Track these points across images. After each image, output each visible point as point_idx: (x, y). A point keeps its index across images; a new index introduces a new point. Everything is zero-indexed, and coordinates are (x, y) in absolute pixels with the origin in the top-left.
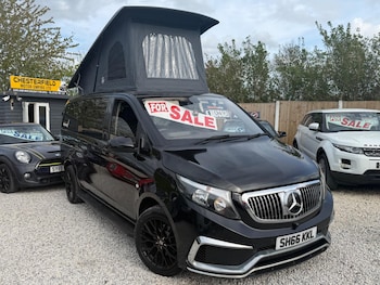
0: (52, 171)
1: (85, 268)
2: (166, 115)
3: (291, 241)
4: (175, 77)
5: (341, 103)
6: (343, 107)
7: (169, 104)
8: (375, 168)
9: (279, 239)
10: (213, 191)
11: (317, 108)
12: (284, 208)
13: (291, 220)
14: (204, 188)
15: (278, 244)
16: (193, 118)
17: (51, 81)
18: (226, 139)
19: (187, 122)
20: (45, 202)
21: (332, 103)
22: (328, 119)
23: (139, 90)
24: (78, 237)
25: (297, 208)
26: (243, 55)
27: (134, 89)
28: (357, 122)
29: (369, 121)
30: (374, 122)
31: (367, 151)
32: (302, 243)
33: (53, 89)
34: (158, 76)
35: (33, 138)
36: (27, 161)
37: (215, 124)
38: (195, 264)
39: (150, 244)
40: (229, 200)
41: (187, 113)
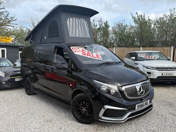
0: (16, 80)
1: (48, 123)
2: (80, 54)
3: (141, 106)
4: (78, 36)
5: (141, 48)
6: (142, 50)
7: (81, 49)
8: (161, 75)
9: (137, 105)
10: (109, 86)
11: (131, 51)
12: (138, 92)
13: (140, 97)
14: (106, 85)
15: (137, 107)
16: (91, 55)
17: (8, 38)
18: (108, 64)
19: (89, 57)
20: (15, 95)
21: (137, 48)
22: (139, 55)
23: (67, 42)
24: (39, 110)
25: (142, 92)
26: (98, 27)
27: (64, 42)
28: (151, 56)
29: (156, 56)
30: (157, 56)
31: (158, 69)
32: (145, 107)
33: (8, 41)
34: (74, 36)
35: (4, 65)
36: (4, 76)
37: (100, 57)
38: (103, 118)
39: (79, 111)
40: (117, 89)
41: (88, 53)
